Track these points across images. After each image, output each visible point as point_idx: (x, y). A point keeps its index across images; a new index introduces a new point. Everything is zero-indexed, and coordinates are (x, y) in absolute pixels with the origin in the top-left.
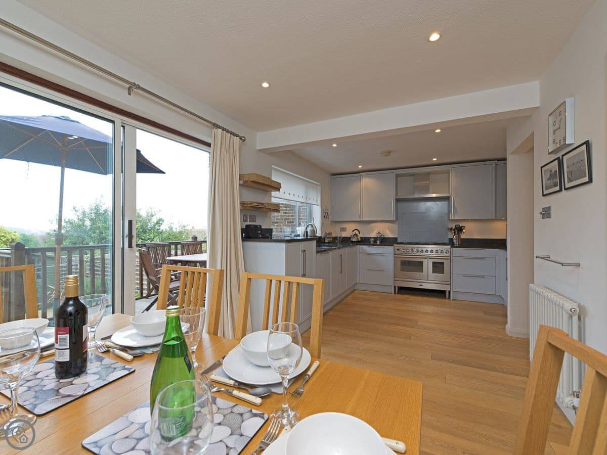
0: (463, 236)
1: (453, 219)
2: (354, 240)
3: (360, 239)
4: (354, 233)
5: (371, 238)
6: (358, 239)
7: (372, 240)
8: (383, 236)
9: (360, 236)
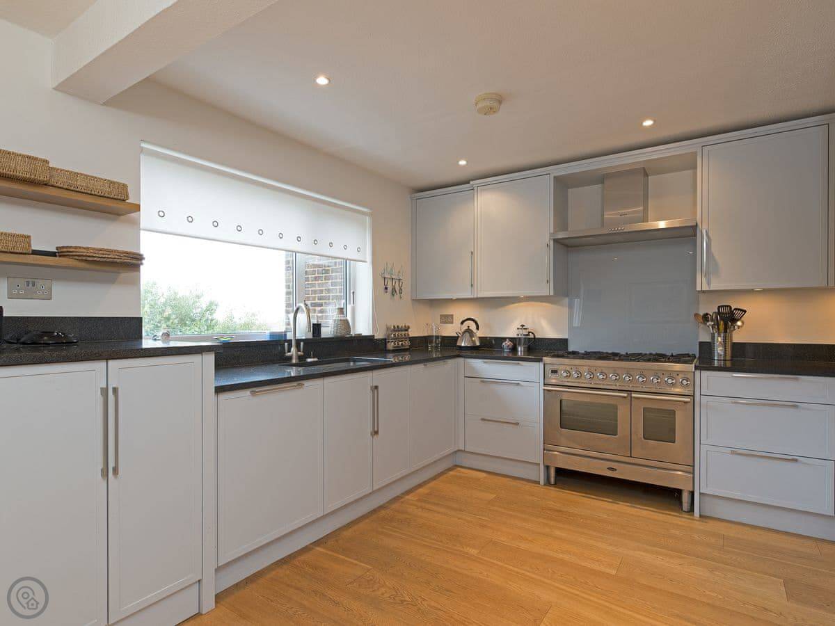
0: (738, 337)
1: (705, 288)
2: (463, 345)
3: (478, 344)
4: (465, 327)
5: (504, 339)
6: (474, 342)
7: (507, 344)
8: (531, 336)
9: (480, 334)
